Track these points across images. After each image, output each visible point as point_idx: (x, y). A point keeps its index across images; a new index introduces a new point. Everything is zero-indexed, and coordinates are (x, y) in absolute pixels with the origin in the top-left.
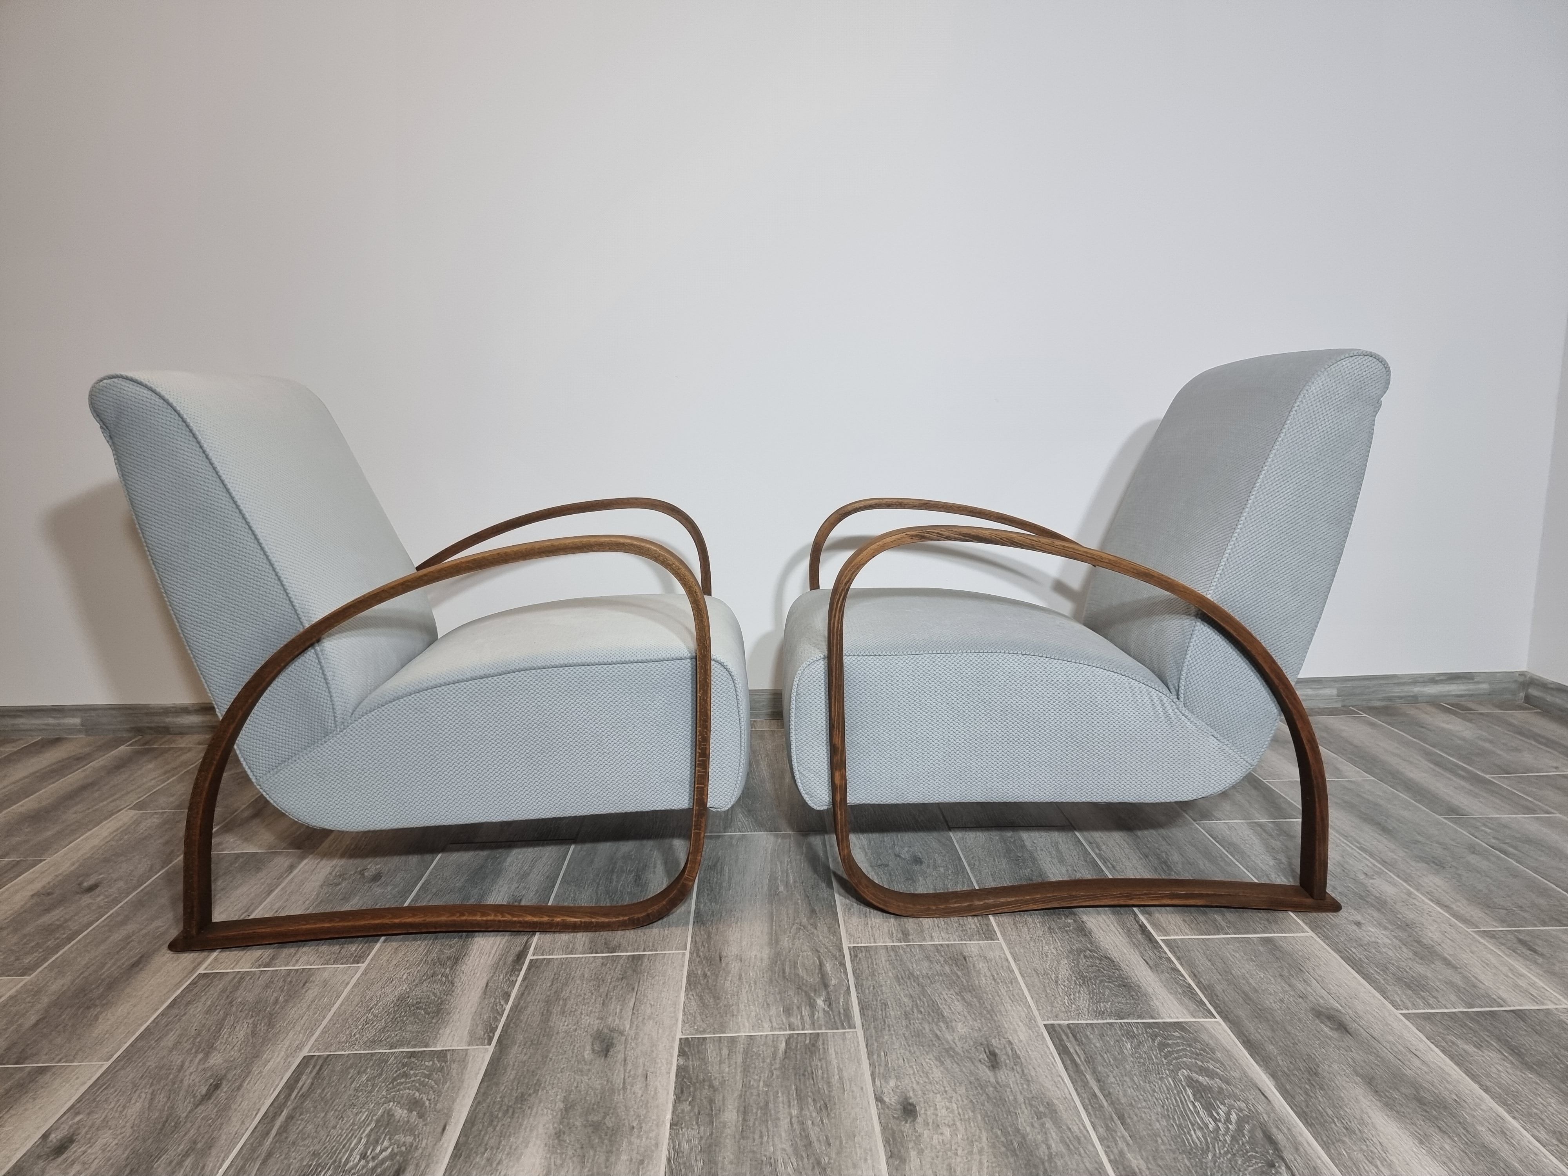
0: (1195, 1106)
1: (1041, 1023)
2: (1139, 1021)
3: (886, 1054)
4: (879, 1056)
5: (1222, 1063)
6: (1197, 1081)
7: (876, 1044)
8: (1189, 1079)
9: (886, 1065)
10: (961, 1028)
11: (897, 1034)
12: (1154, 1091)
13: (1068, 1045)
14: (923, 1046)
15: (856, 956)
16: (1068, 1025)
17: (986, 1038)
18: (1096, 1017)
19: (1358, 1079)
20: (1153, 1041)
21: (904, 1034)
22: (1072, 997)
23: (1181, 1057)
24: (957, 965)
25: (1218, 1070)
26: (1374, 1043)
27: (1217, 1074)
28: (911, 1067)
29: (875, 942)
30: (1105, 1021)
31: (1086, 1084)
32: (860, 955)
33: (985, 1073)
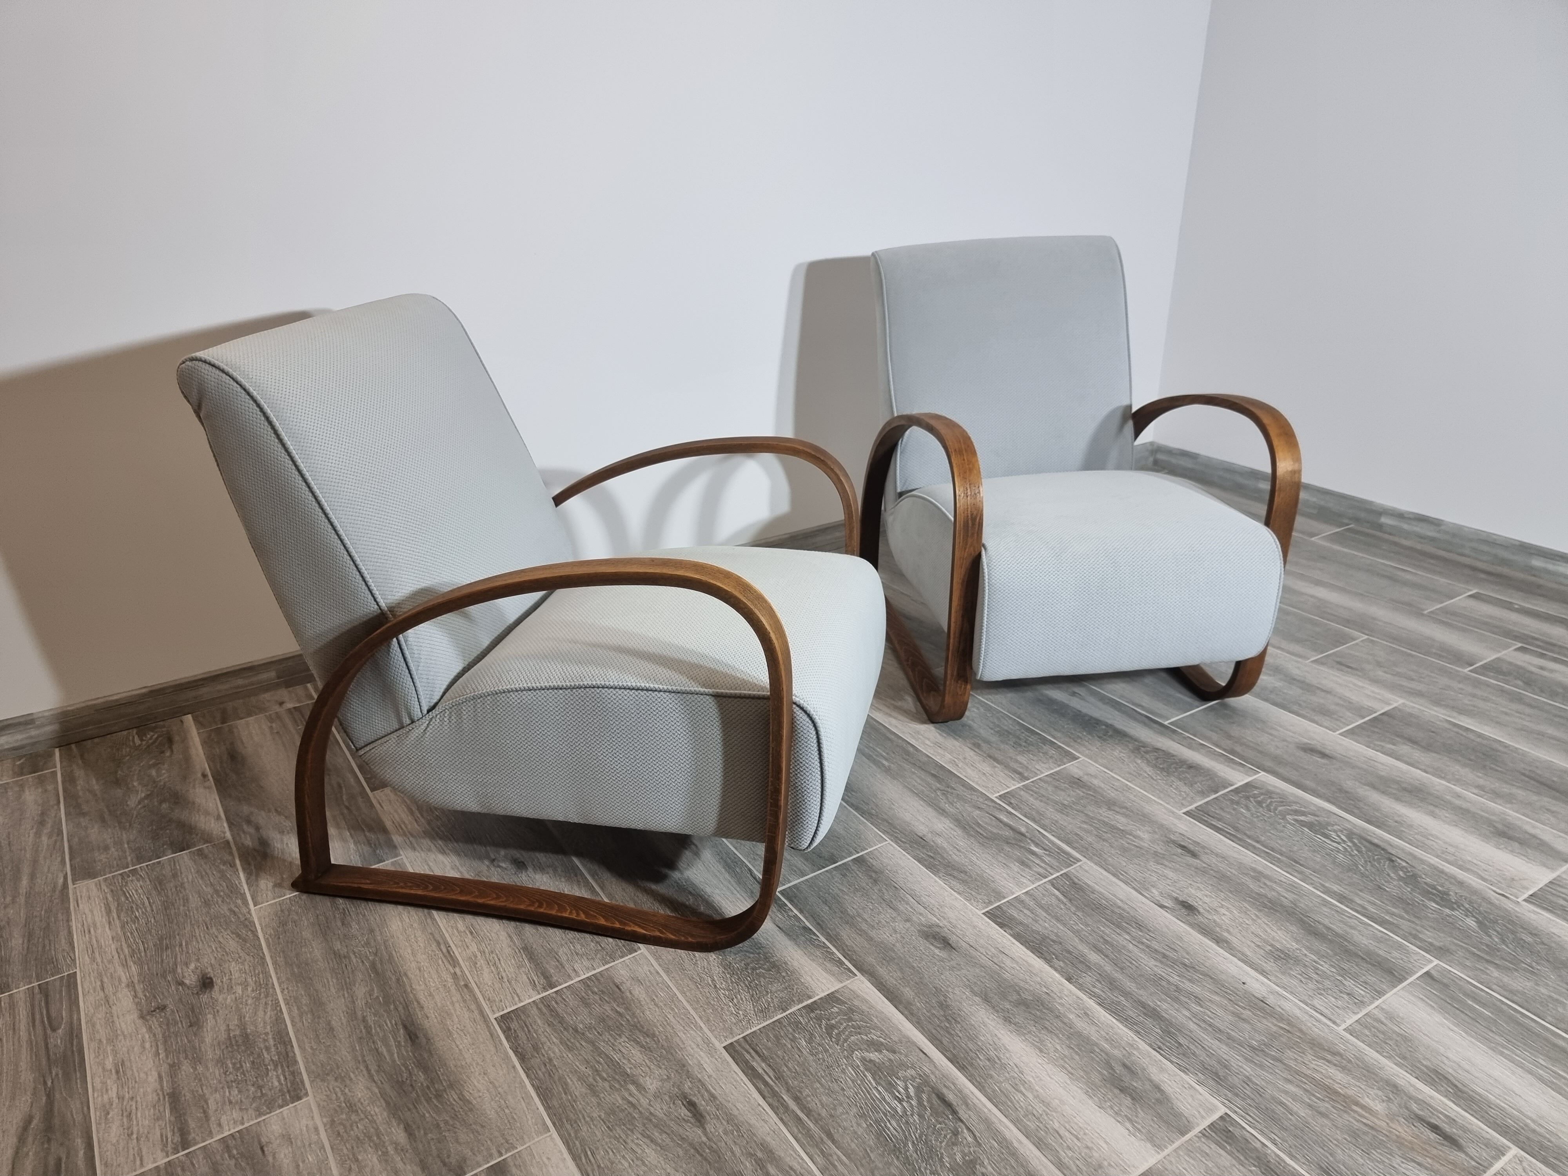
0: (880, 1093)
1: (719, 1046)
2: (801, 1006)
3: (593, 1154)
4: (586, 1156)
5: (882, 1030)
6: (871, 1061)
7: (577, 1143)
8: (863, 1060)
9: (599, 1166)
10: (652, 1084)
11: (592, 1119)
12: (843, 1089)
13: (754, 1064)
14: (624, 1125)
15: (509, 1029)
16: (744, 1038)
17: (679, 1086)
18: (765, 1018)
19: (977, 999)
20: (820, 1026)
21: (600, 1116)
22: (735, 1000)
23: (848, 1037)
24: (615, 1000)
25: (881, 1040)
26: (972, 951)
27: (882, 1044)
28: (624, 1157)
29: (520, 1001)
30: (771, 1021)
31: (786, 1108)
32: (512, 1026)
33: (695, 1134)
